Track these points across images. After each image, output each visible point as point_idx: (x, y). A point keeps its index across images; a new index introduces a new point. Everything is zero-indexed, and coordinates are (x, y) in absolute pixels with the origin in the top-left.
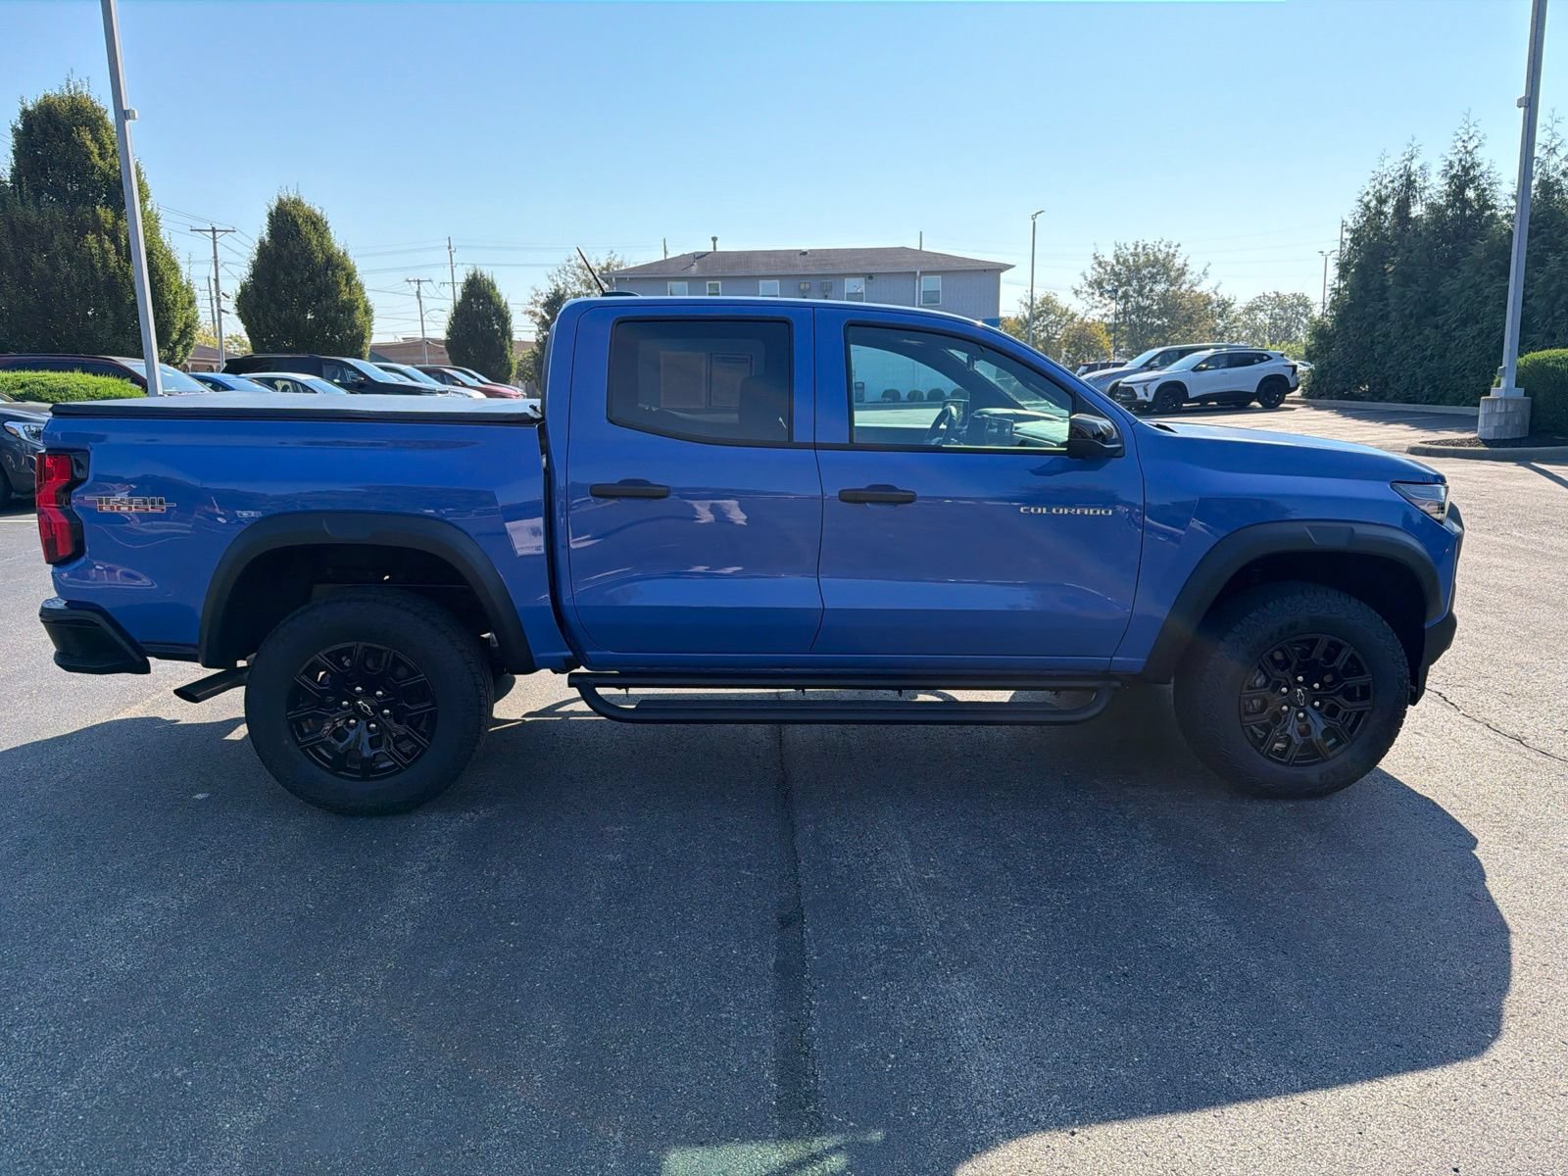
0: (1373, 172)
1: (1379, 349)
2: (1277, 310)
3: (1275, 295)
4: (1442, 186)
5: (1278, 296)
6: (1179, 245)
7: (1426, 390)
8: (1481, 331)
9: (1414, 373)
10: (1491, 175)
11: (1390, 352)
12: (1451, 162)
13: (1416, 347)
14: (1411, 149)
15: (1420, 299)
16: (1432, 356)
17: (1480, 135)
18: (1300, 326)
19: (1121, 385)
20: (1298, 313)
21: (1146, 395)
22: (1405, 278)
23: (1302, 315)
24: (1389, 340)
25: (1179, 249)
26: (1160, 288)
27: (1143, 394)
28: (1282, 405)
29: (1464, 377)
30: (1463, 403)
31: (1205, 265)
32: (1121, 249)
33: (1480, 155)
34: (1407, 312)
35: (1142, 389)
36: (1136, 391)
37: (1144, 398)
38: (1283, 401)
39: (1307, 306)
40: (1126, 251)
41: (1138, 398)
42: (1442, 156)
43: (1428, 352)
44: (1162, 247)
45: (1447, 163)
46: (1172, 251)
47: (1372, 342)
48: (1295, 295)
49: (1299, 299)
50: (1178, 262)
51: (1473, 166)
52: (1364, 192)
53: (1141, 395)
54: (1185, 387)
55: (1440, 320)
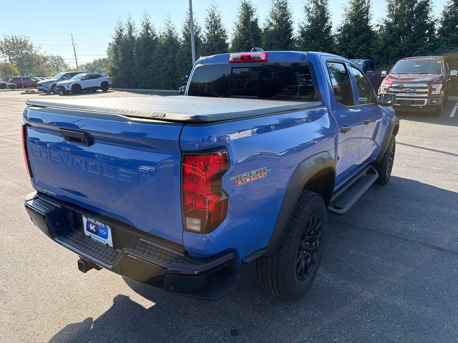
0: (117, 22)
1: (134, 74)
2: (53, 61)
3: (51, 56)
4: (142, 28)
5: (52, 56)
6: (29, 38)
7: (150, 85)
8: (164, 70)
9: (146, 81)
10: (154, 27)
11: (137, 74)
12: (143, 22)
13: (146, 73)
14: (129, 16)
15: (144, 60)
16: (150, 76)
17: (149, 15)
18: (61, 66)
19: (57, 85)
20: (59, 62)
21: (69, 88)
22: (139, 54)
23: (61, 62)
24: (137, 71)
25: (29, 39)
26: (24, 52)
27: (68, 88)
28: (108, 90)
29: (161, 82)
30: (161, 89)
31: (39, 45)
32: (6, 37)
33: (150, 21)
34: (141, 63)
35: (67, 86)
36: (65, 87)
37: (68, 89)
38: (108, 89)
39: (62, 60)
40: (8, 38)
41: (66, 89)
42: (141, 20)
43: (149, 75)
44: (23, 37)
45: (142, 22)
46: (26, 39)
47: (131, 72)
48: (57, 56)
49: (59, 57)
50: (29, 43)
51: (149, 24)
52: (116, 27)
53: (67, 89)
54: (80, 86)
55: (151, 66)
